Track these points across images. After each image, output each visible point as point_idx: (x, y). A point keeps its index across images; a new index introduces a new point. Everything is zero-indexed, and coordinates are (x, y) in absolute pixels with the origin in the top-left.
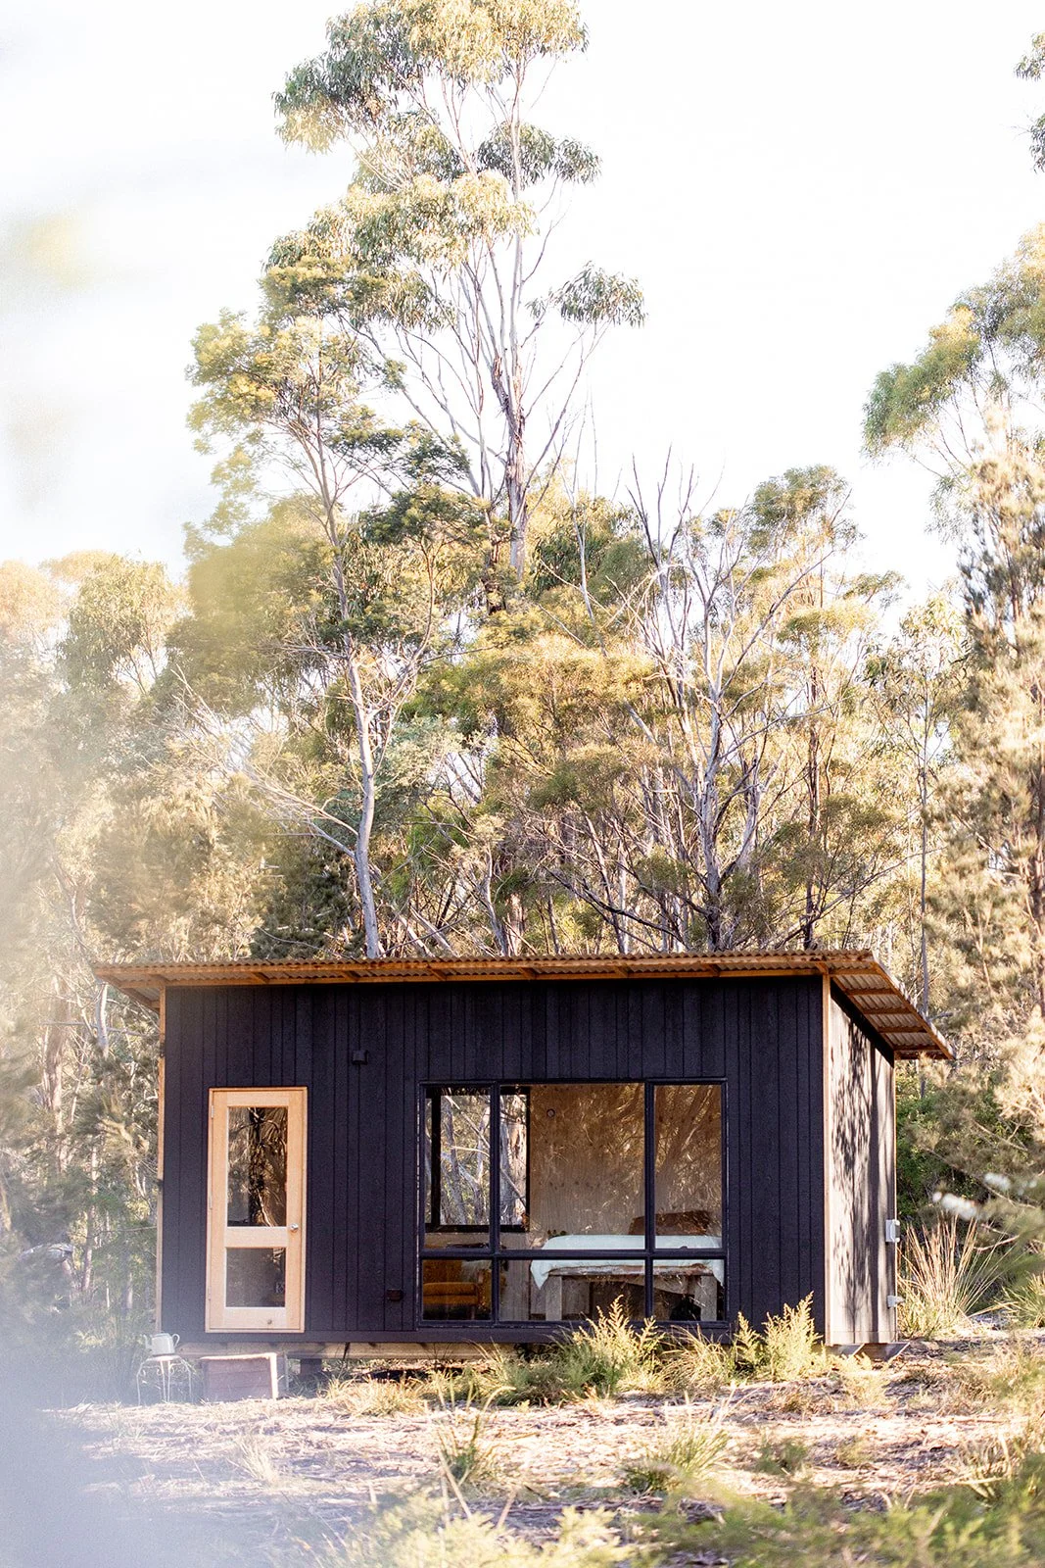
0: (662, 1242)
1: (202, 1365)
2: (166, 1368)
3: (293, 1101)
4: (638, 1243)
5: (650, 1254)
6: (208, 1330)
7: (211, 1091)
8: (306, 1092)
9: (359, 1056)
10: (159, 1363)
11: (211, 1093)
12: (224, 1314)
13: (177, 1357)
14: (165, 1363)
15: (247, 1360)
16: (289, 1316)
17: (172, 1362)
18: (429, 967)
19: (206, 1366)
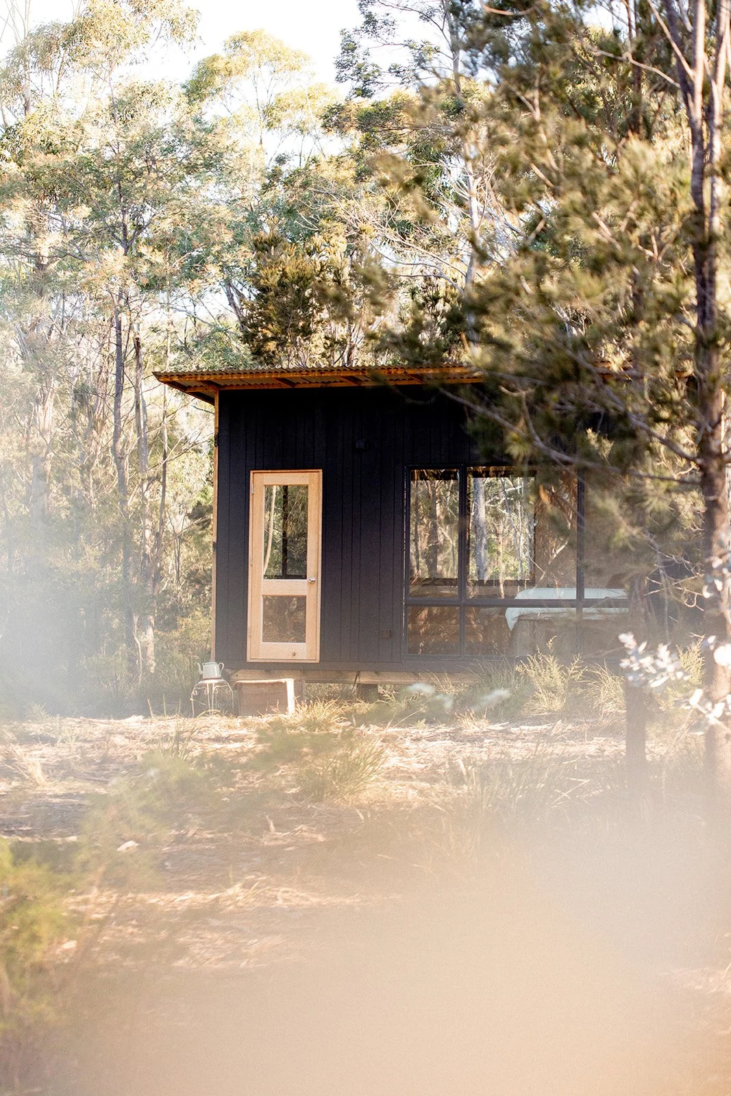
0: (589, 594)
1: (238, 687)
2: (211, 690)
3: (310, 481)
4: (571, 594)
5: (580, 602)
6: (249, 660)
7: (251, 472)
8: (321, 473)
9: (360, 444)
10: (205, 685)
11: (251, 474)
12: (260, 648)
13: (222, 680)
14: (211, 685)
15: (269, 683)
16: (307, 650)
17: (216, 684)
18: (405, 373)
19: (240, 689)
